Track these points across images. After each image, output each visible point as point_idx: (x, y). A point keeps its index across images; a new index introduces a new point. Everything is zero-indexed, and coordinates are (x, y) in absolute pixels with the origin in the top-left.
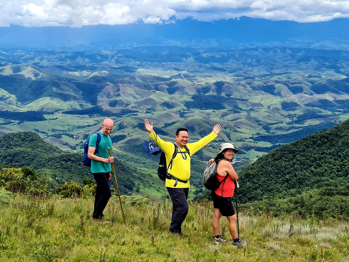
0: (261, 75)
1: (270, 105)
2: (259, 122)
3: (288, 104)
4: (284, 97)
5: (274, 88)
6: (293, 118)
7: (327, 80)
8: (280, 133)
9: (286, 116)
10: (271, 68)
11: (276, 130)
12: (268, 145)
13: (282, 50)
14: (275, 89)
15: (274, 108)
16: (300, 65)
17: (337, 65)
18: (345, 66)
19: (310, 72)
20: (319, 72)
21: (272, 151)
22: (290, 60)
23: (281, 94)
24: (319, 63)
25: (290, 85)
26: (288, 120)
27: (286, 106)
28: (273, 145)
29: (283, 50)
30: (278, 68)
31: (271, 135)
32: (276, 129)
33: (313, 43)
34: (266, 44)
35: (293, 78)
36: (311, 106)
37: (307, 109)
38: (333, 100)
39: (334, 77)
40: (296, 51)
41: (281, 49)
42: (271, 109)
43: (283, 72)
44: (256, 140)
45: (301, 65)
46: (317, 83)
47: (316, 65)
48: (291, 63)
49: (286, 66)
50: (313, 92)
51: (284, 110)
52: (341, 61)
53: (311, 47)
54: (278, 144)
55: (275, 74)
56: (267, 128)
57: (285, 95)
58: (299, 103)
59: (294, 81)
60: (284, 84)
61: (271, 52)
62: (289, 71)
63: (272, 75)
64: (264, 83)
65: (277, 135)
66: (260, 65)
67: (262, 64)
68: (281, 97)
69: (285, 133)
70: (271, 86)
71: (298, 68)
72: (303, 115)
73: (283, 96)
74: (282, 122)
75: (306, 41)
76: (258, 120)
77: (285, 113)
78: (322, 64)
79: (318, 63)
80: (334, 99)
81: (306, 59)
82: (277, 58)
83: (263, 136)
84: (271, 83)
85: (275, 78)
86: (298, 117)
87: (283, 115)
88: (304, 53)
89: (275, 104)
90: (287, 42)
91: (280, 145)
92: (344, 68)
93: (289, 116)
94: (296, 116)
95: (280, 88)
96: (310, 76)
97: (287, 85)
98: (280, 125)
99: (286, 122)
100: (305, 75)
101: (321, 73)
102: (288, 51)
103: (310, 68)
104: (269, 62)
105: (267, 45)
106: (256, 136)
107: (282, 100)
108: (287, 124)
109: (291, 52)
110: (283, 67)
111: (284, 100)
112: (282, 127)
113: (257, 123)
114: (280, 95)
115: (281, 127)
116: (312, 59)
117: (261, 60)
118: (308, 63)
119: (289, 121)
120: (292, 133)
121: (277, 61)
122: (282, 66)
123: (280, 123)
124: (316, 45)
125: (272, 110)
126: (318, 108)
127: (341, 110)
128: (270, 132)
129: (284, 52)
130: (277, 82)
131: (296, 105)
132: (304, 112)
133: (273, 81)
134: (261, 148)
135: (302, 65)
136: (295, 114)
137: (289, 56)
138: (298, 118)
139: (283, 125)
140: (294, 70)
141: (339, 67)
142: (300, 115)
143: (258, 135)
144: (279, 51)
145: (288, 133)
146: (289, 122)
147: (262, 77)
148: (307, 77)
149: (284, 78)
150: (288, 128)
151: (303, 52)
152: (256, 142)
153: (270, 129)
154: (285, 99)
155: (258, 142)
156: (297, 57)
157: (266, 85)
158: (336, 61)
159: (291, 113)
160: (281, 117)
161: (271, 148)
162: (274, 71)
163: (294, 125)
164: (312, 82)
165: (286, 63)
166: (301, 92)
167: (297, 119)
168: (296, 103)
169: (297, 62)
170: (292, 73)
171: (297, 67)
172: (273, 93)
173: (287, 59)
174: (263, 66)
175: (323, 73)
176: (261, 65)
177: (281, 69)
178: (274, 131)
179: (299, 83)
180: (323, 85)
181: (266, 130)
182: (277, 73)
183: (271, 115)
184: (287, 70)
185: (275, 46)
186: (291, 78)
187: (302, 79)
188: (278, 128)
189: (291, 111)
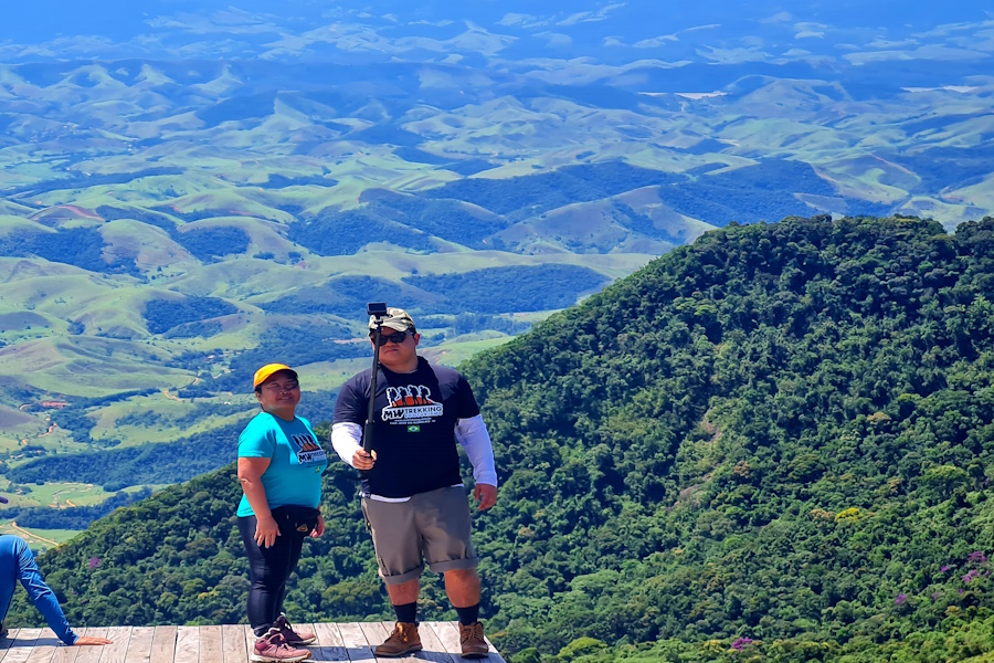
0: (23, 185)
1: (86, 317)
2: (34, 398)
3: (177, 306)
4: (153, 278)
5: (99, 241)
6: (209, 369)
7: (362, 194)
8: (138, 437)
9: (170, 359)
10: (72, 154)
11: (121, 428)
12: (88, 495)
13: (122, 71)
14: (106, 245)
15: (103, 331)
16: (219, 136)
17: (403, 126)
18: (446, 129)
19: (277, 163)
20: (323, 162)
21: (102, 527)
22: (168, 114)
23: (138, 265)
24: (316, 122)
25: (180, 222)
26: (184, 378)
27: (162, 316)
28: (114, 494)
29: (126, 74)
30: (111, 154)
31: (96, 448)
32: (121, 422)
33: (277, 38)
34: (33, 49)
35: (192, 194)
36: (294, 312)
37: (276, 326)
38: (403, 279)
39: (395, 181)
40: (191, 73)
41: (111, 68)
42: (90, 332)
43: (138, 169)
44: (21, 481)
45: (225, 134)
46: (315, 210)
47: (304, 131)
48: (176, 127)
49: (149, 142)
50: (299, 249)
51: (159, 336)
52: (425, 109)
53: (266, 56)
54: (137, 489)
55: (97, 179)
56: (75, 419)
57: (160, 270)
58: (235, 301)
59: (200, 207)
60: (151, 220)
61: (64, 82)
62: (165, 162)
63: (80, 182)
64: (42, 221)
65: (132, 449)
66: (14, 144)
67: (23, 139)
68: (140, 277)
69: (170, 435)
70: (81, 231)
71: (215, 149)
72: (256, 350)
73: (149, 275)
74: (151, 392)
75: (236, 31)
76: (22, 386)
77: (164, 346)
78: (330, 125)
79: (310, 124)
80: (407, 275)
81: (247, 108)
82: (98, 109)
83: (56, 460)
84: (77, 217)
85: (95, 197)
86: (233, 361)
87: (154, 358)
88: (234, 80)
89: (110, 314)
90: (144, 39)
91: (147, 492)
92: (439, 137)
93: (188, 360)
94: (221, 360)
95: (131, 239)
96: (278, 181)
97: (169, 227)
98: (146, 403)
99: (175, 389)
100: (251, 175)
101: (331, 166)
102: (151, 76)
103: (273, 144)
104: (61, 128)
105: (41, 51)
106: (22, 462)
107: (143, 292)
108: (181, 395)
109: (166, 80)
110: (135, 145)
111: (155, 293)
112: (156, 413)
113: (18, 403)
114: (135, 271)
115: (151, 412)
116: (275, 108)
117: (14, 119)
118: (259, 124)
119: (189, 383)
120: (204, 435)
121: (98, 123)
122: (130, 143)
123: (144, 394)
124: (292, 45)
125: (94, 340)
126: (333, 316)
127: (446, 317)
128: (95, 434)
129: (129, 82)
130: (107, 213)
131: (221, 308)
132: (263, 336)
133: (87, 211)
134: (47, 511)
135: (231, 133)
136: (216, 350)
137: (158, 97)
138: (234, 364)
139: (155, 403)
140: (194, 154)
141: (419, 136)
142: (243, 351)
143: (30, 456)
144: (105, 78)
145: (187, 434)
146: (190, 387)
147: (30, 195)
148: (264, 186)
149: (138, 196)
150: (182, 414)
151: (226, 75)
152: (23, 489)
153: (95, 425)
154: (161, 288)
155: (32, 486)
156: (198, 99)
157: (52, 230)
158: (398, 111)
159: (199, 344)
160: (144, 365)
161: (105, 508)
162: (87, 167)
163: (215, 400)
164: (291, 207)
165: (149, 130)
166: (243, 250)
167: (228, 371)
168: (218, 300)
169: (202, 123)
170: (185, 169)
171: (206, 142)
172: (94, 265)
173: (151, 110)
174: (29, 146)
175: (338, 163)
176: (17, 141)
177: (124, 156)
178: (111, 433)
179: (225, 212)
180: (350, 214)
181: (70, 432)
182: (104, 172)
183: (91, 360)
184: (155, 160)
185: (81, 59)
186: (179, 193)
187: (241, 193)
188: (131, 417)
189: (198, 339)
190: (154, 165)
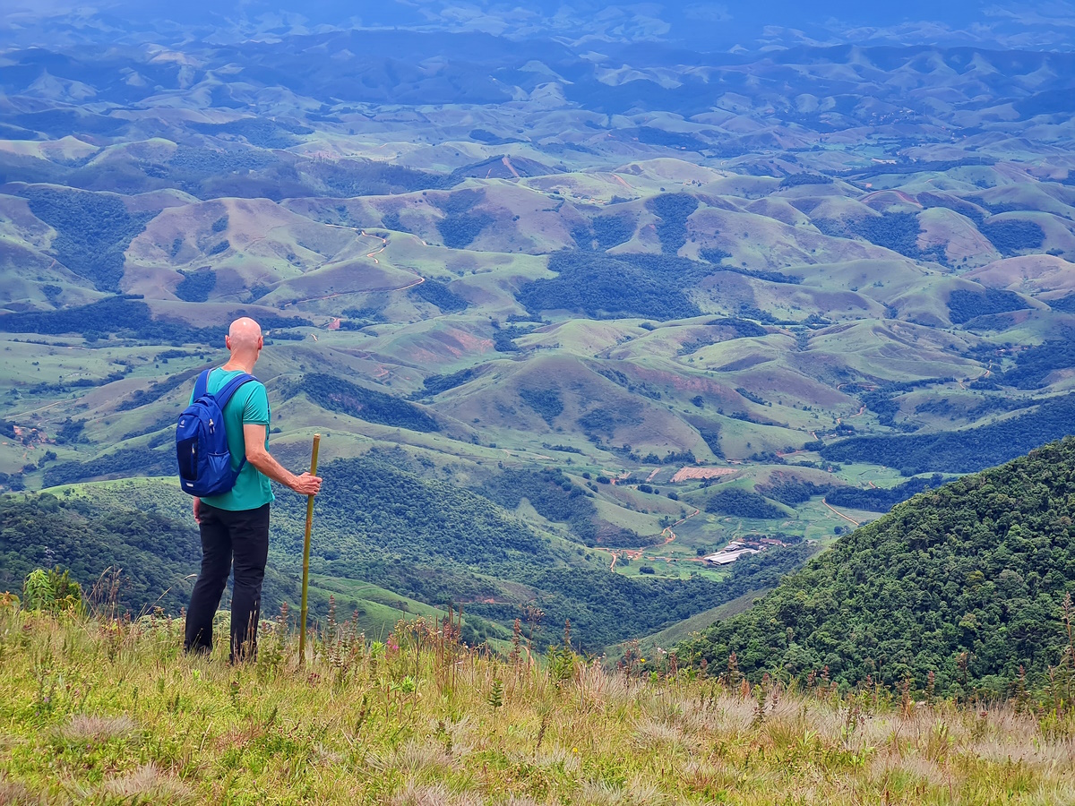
0: (859, 167)
1: (899, 301)
2: (850, 378)
3: (977, 296)
4: (959, 268)
5: (916, 229)
6: (999, 362)
8: (938, 425)
9: (966, 350)
10: (903, 138)
11: (920, 414)
12: (887, 478)
13: (954, 59)
14: (922, 231)
15: (914, 317)
16: (1031, 128)
21: (903, 507)
22: (989, 105)
23: (947, 254)
25: (987, 213)
26: (977, 370)
27: (965, 306)
28: (909, 479)
30: (936, 141)
31: (898, 433)
32: (921, 409)
34: (882, 33)
35: (1001, 185)
37: (1060, 323)
40: (1014, 64)
41: (947, 55)
42: (902, 319)
43: (957, 158)
44: (831, 458)
45: (1036, 127)
48: (995, 118)
49: (971, 131)
51: (959, 326)
54: (928, 475)
55: (922, 166)
56: (881, 404)
57: (965, 260)
58: (1026, 296)
59: (1006, 200)
60: (961, 210)
61: (905, 67)
62: (982, 152)
63: (908, 168)
64: (870, 205)
65: (927, 436)
66: (855, 125)
67: (864, 122)
68: (947, 266)
69: (961, 426)
70: (902, 217)
71: (1025, 142)
72: (1041, 347)
73: (956, 264)
74: (947, 380)
75: (1058, 23)
76: (842, 368)
77: (962, 336)
81: (1058, 102)
82: (931, 95)
83: (865, 440)
84: (901, 204)
85: (920, 183)
86: (1020, 356)
87: (952, 347)
88: (1051, 72)
89: (920, 300)
90: (976, 26)
91: (937, 481)
93: (982, 352)
94: (1010, 354)
95: (944, 227)
97: (976, 217)
98: (942, 391)
99: (968, 380)
100: (1054, 171)
102: (981, 66)
104: (897, 112)
105: (888, 34)
106: (835, 440)
107: (952, 280)
108: (973, 387)
109: (992, 70)
110: (959, 134)
111: (959, 283)
112: (949, 403)
113: (837, 382)
114: (943, 260)
115: (946, 400)
117: (859, 101)
118: (1067, 119)
119: (980, 375)
120: (991, 428)
121: (930, 110)
122: (955, 131)
123: (941, 383)
125: (903, 326)
128: (898, 420)
129: (961, 68)
130: (927, 200)
131: (1014, 302)
132: (1047, 333)
133: (909, 197)
134: (854, 491)
135: (1042, 126)
136: (1007, 344)
137: (984, 87)
138: (1021, 360)
139: (952, 392)
140: (1007, 146)
142: (1029, 347)
143: (841, 435)
144: (941, 65)
145: (976, 425)
146: (981, 379)
147: (862, 178)
148: (1064, 182)
149: (958, 185)
150: (973, 405)
151: (1044, 68)
152: (834, 467)
153: (898, 409)
154: (961, 278)
155: (842, 465)
156: (1018, 91)
157: (879, 214)
159: (992, 337)
160: (943, 354)
161: (898, 494)
162: (915, 153)
163: (1002, 394)
165: (971, 118)
166: (1037, 246)
167: (1015, 366)
168: (1013, 294)
169: (1017, 115)
170: (998, 160)
171: (1019, 135)
172: (911, 252)
173: (976, 99)
174: (870, 129)
176: (858, 123)
177: (946, 145)
178: (911, 418)
179: (1027, 207)
181: (876, 415)
182: (929, 159)
183: (901, 344)
184: (973, 149)
185: (922, 43)
186: (989, 184)
187: (1043, 189)
188: (929, 405)
189: (992, 332)
190: (972, 154)
